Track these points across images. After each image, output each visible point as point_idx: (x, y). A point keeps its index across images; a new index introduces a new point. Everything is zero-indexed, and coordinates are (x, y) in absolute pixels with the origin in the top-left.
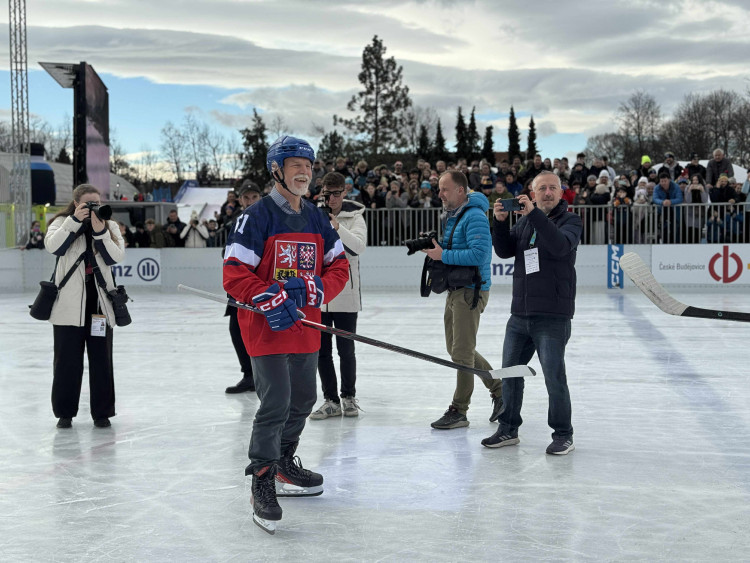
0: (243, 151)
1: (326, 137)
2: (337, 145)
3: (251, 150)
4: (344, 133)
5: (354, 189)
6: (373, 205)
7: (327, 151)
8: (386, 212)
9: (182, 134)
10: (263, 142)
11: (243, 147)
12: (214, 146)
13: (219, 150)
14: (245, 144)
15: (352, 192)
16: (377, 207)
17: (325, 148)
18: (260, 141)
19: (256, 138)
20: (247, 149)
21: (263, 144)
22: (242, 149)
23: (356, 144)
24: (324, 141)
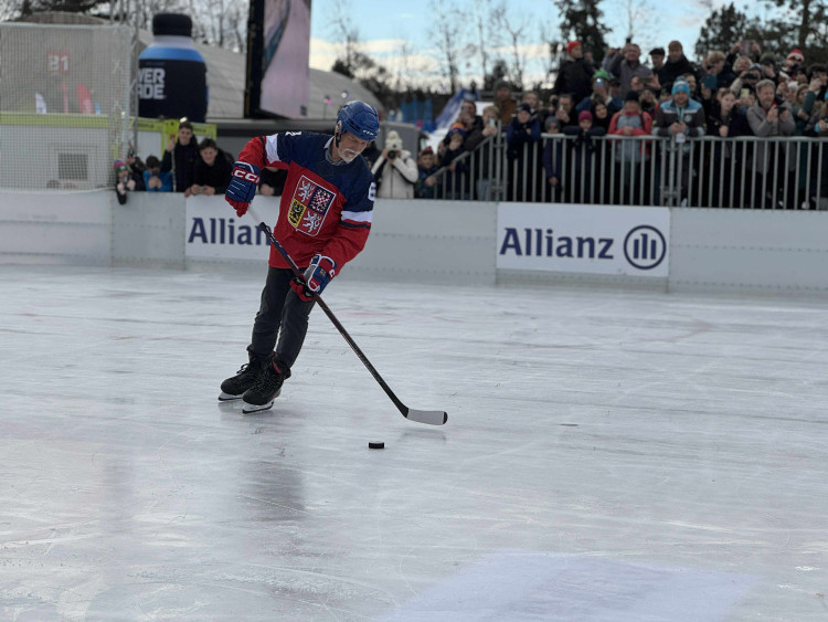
0: (559, 39)
1: (715, 15)
2: (733, 29)
3: (573, 37)
4: (746, 7)
5: (692, 102)
6: (724, 130)
7: (714, 42)
8: (750, 144)
9: (462, 9)
10: (596, 23)
11: (559, 31)
12: (515, 31)
13: (524, 37)
14: (564, 27)
15: (687, 105)
16: (730, 134)
17: (711, 35)
18: (590, 21)
19: (583, 14)
20: (566, 36)
21: (594, 27)
22: (556, 35)
23: (769, 28)
24: (709, 22)
